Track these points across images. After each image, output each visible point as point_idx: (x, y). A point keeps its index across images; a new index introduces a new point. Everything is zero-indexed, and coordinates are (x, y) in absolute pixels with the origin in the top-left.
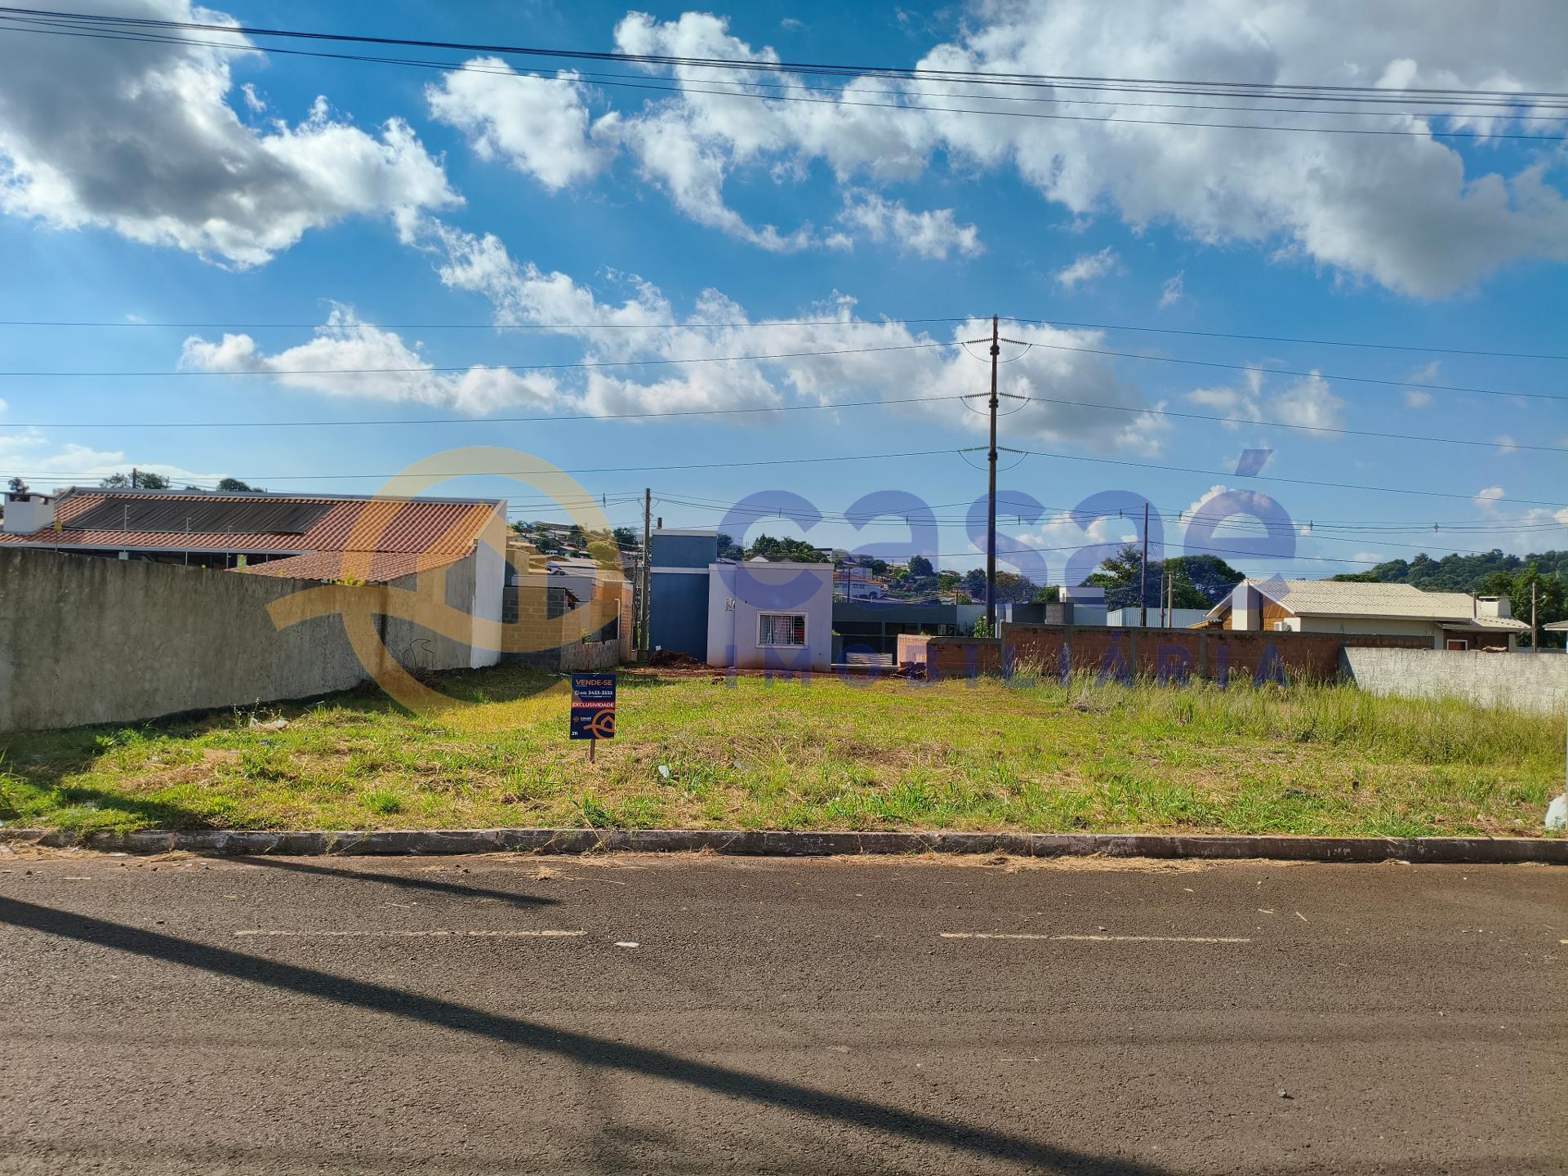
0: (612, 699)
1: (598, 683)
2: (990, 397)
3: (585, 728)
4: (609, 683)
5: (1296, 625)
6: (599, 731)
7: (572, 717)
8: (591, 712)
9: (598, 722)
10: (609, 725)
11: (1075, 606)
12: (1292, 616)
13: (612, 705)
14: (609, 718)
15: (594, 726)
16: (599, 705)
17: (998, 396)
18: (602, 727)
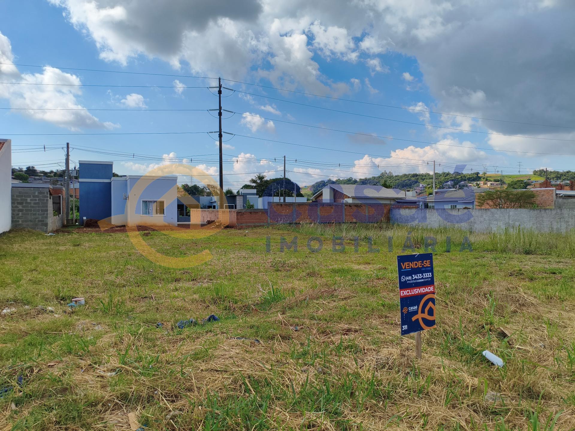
0: (430, 282)
1: (419, 264)
2: (218, 111)
3: (414, 319)
4: (427, 264)
5: (350, 201)
6: (424, 319)
7: (402, 309)
8: (415, 300)
9: (423, 312)
10: (431, 312)
11: (247, 196)
12: (349, 197)
13: (431, 289)
14: (430, 304)
15: (419, 316)
16: (422, 290)
17: (222, 111)
18: (426, 316)
